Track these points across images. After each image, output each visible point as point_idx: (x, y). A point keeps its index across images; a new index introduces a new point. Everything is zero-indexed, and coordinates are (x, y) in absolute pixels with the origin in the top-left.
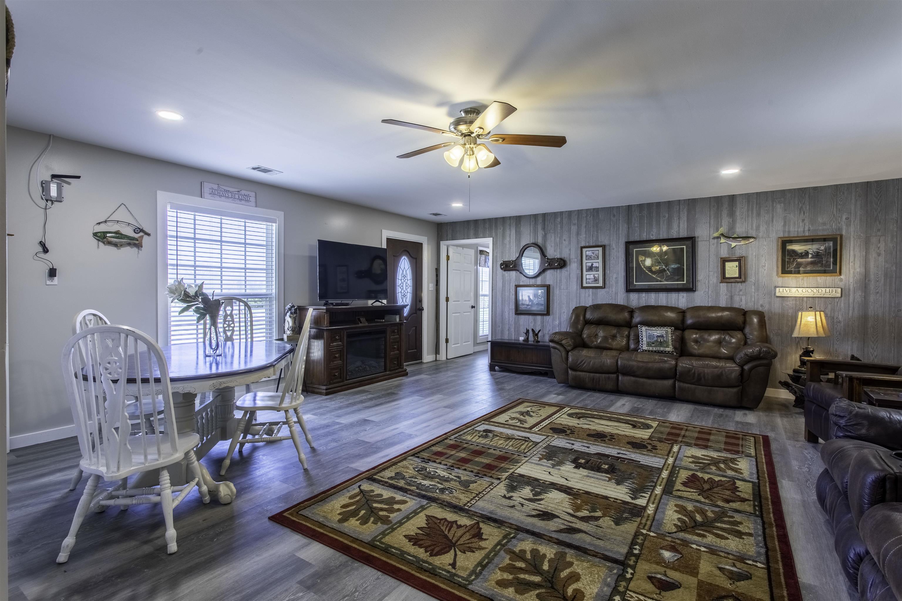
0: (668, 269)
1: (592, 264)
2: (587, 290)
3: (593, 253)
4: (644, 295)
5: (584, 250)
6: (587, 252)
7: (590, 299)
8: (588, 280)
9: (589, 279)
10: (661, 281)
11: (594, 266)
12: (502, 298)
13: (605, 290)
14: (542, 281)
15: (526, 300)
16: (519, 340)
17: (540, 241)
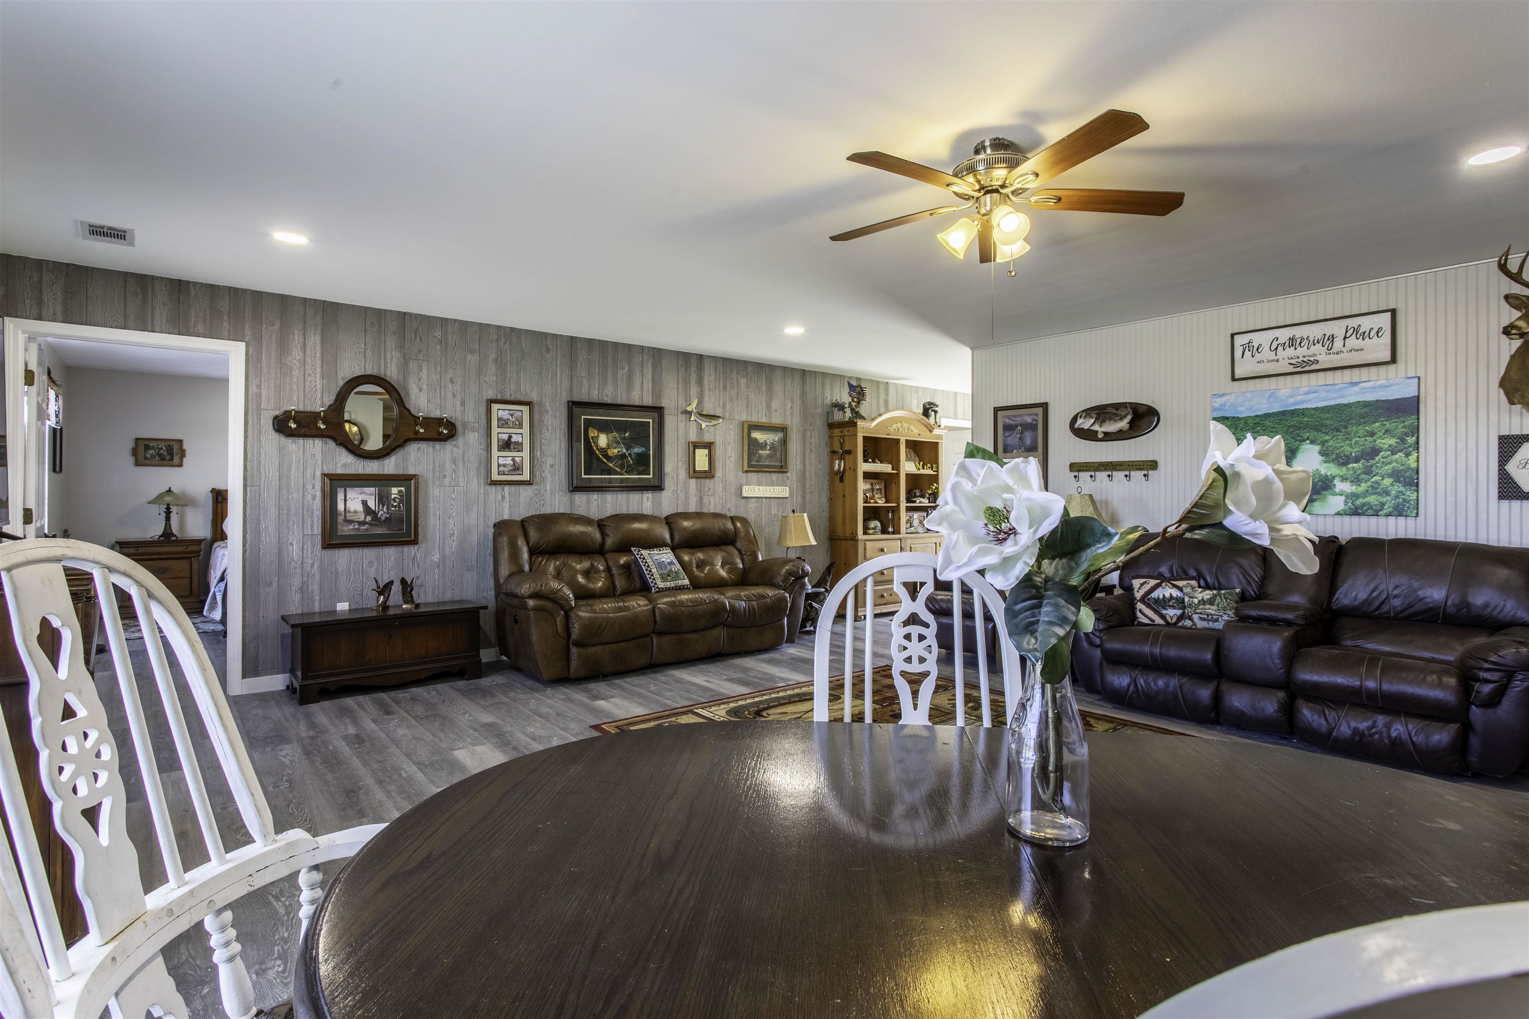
0: (630, 454)
1: (510, 437)
2: (499, 488)
3: (512, 415)
4: (595, 496)
5: (495, 407)
6: (500, 412)
7: (506, 505)
8: (501, 468)
9: (504, 466)
10: (622, 474)
11: (513, 440)
12: (280, 508)
13: (534, 487)
14: (397, 466)
15: (355, 512)
16: (335, 611)
17: (392, 373)
